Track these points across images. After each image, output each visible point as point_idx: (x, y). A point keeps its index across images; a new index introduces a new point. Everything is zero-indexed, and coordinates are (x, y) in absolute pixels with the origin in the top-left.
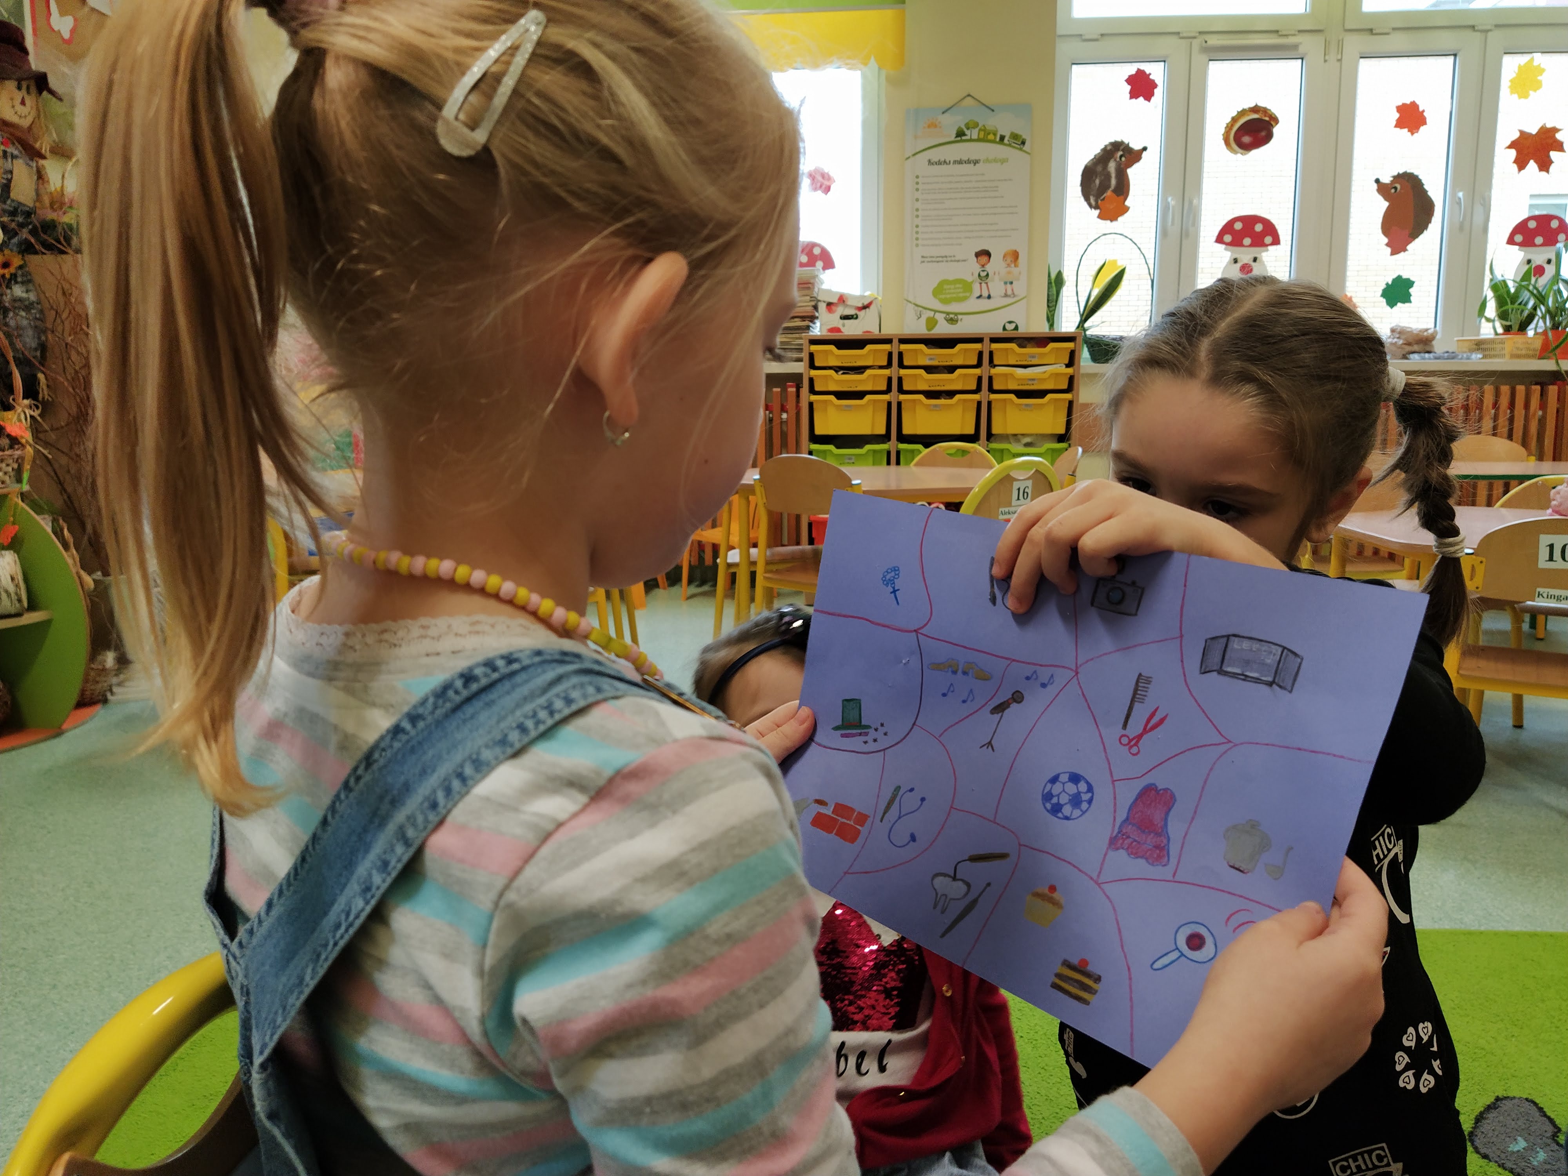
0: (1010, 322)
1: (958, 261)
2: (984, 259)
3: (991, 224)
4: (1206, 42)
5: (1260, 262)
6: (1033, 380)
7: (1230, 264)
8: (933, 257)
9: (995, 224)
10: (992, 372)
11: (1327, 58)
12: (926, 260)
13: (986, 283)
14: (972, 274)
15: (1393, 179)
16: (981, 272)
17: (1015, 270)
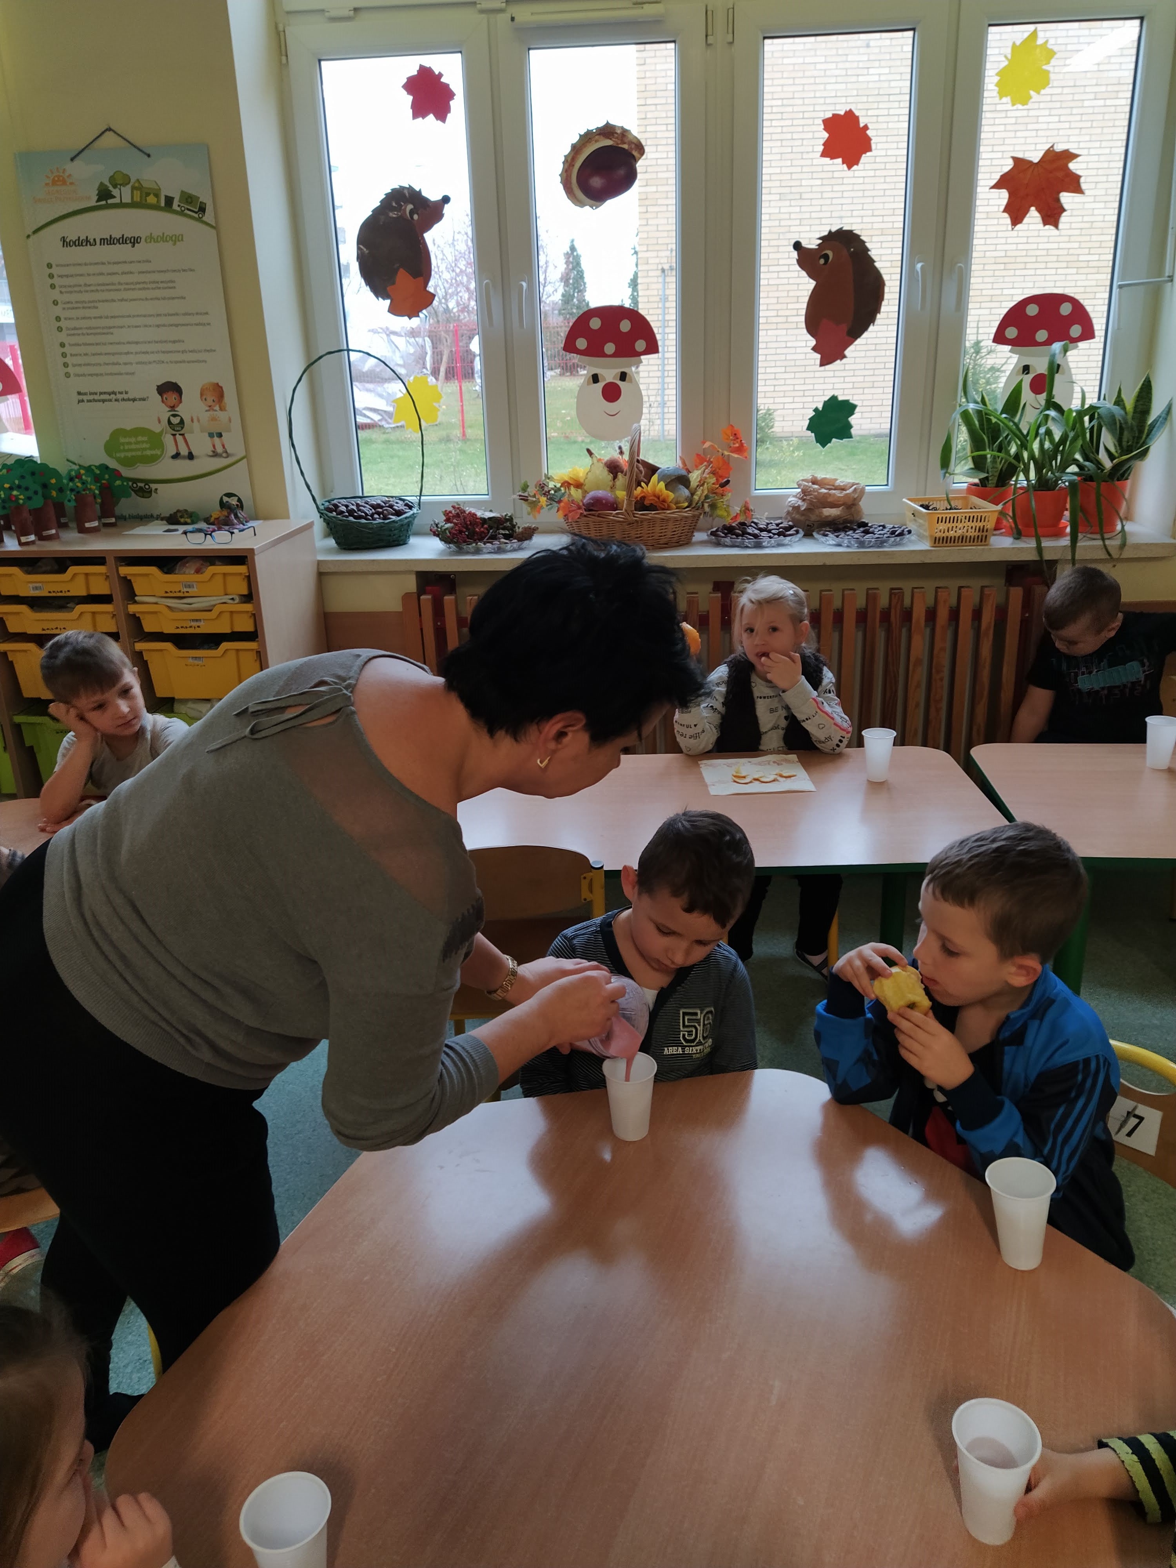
0: (229, 495)
2: (172, 397)
3: (174, 342)
4: (513, 19)
5: (631, 381)
6: (197, 620)
7: (588, 384)
8: (96, 394)
9: (179, 341)
10: (132, 608)
11: (711, 40)
12: (85, 398)
13: (183, 435)
14: (159, 422)
15: (820, 241)
16: (172, 418)
17: (222, 415)
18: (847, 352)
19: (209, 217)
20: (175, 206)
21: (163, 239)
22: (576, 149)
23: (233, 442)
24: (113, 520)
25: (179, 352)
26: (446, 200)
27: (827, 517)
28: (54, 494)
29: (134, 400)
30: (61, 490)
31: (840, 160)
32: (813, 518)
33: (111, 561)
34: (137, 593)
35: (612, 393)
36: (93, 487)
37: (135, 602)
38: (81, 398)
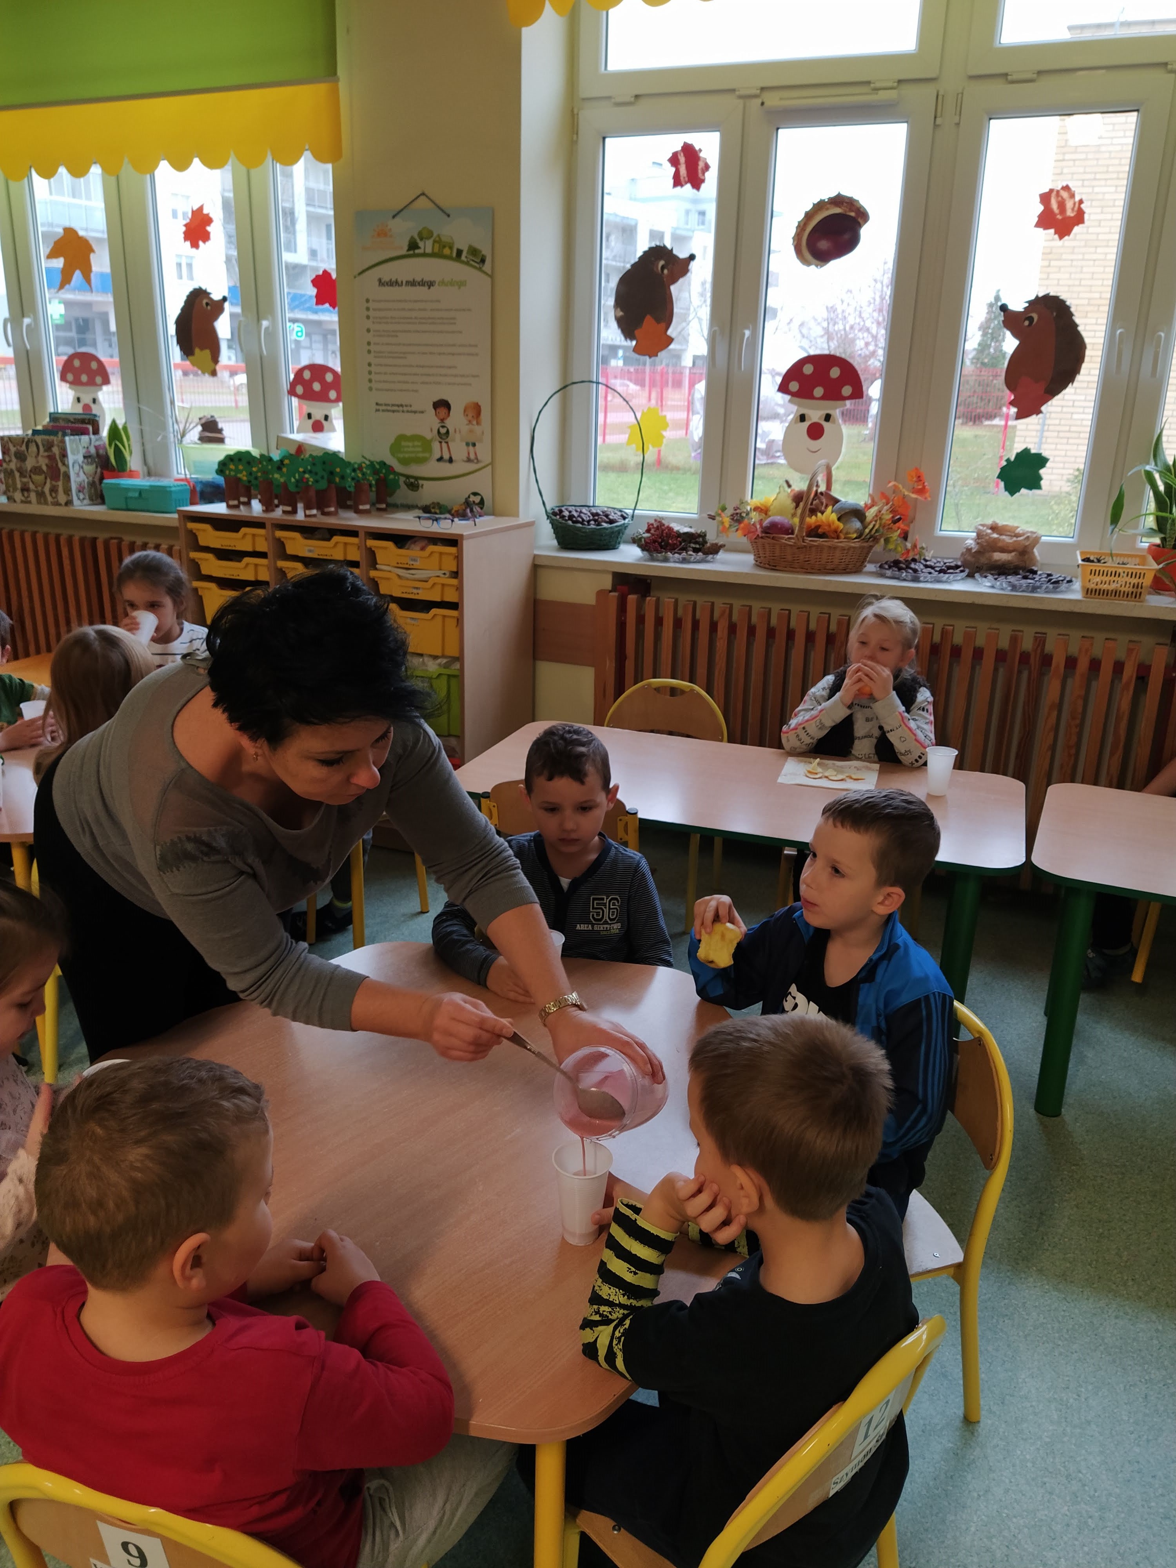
0: (475, 494)
2: (442, 411)
3: (450, 367)
4: (763, 104)
5: (834, 422)
6: (417, 588)
7: (796, 422)
8: (388, 405)
10: (373, 574)
11: (939, 121)
12: (381, 408)
13: (447, 443)
14: (431, 430)
15: (1027, 305)
16: (441, 428)
17: (477, 429)
18: (1043, 408)
19: (487, 267)
20: (463, 258)
21: (452, 283)
22: (809, 216)
23: (483, 451)
24: (384, 506)
25: (453, 376)
26: (692, 257)
27: (996, 561)
28: (337, 480)
29: (415, 412)
30: (343, 477)
31: (1052, 231)
32: (983, 560)
33: (362, 534)
34: (378, 562)
35: (815, 432)
36: (371, 478)
37: (376, 569)
38: (378, 407)
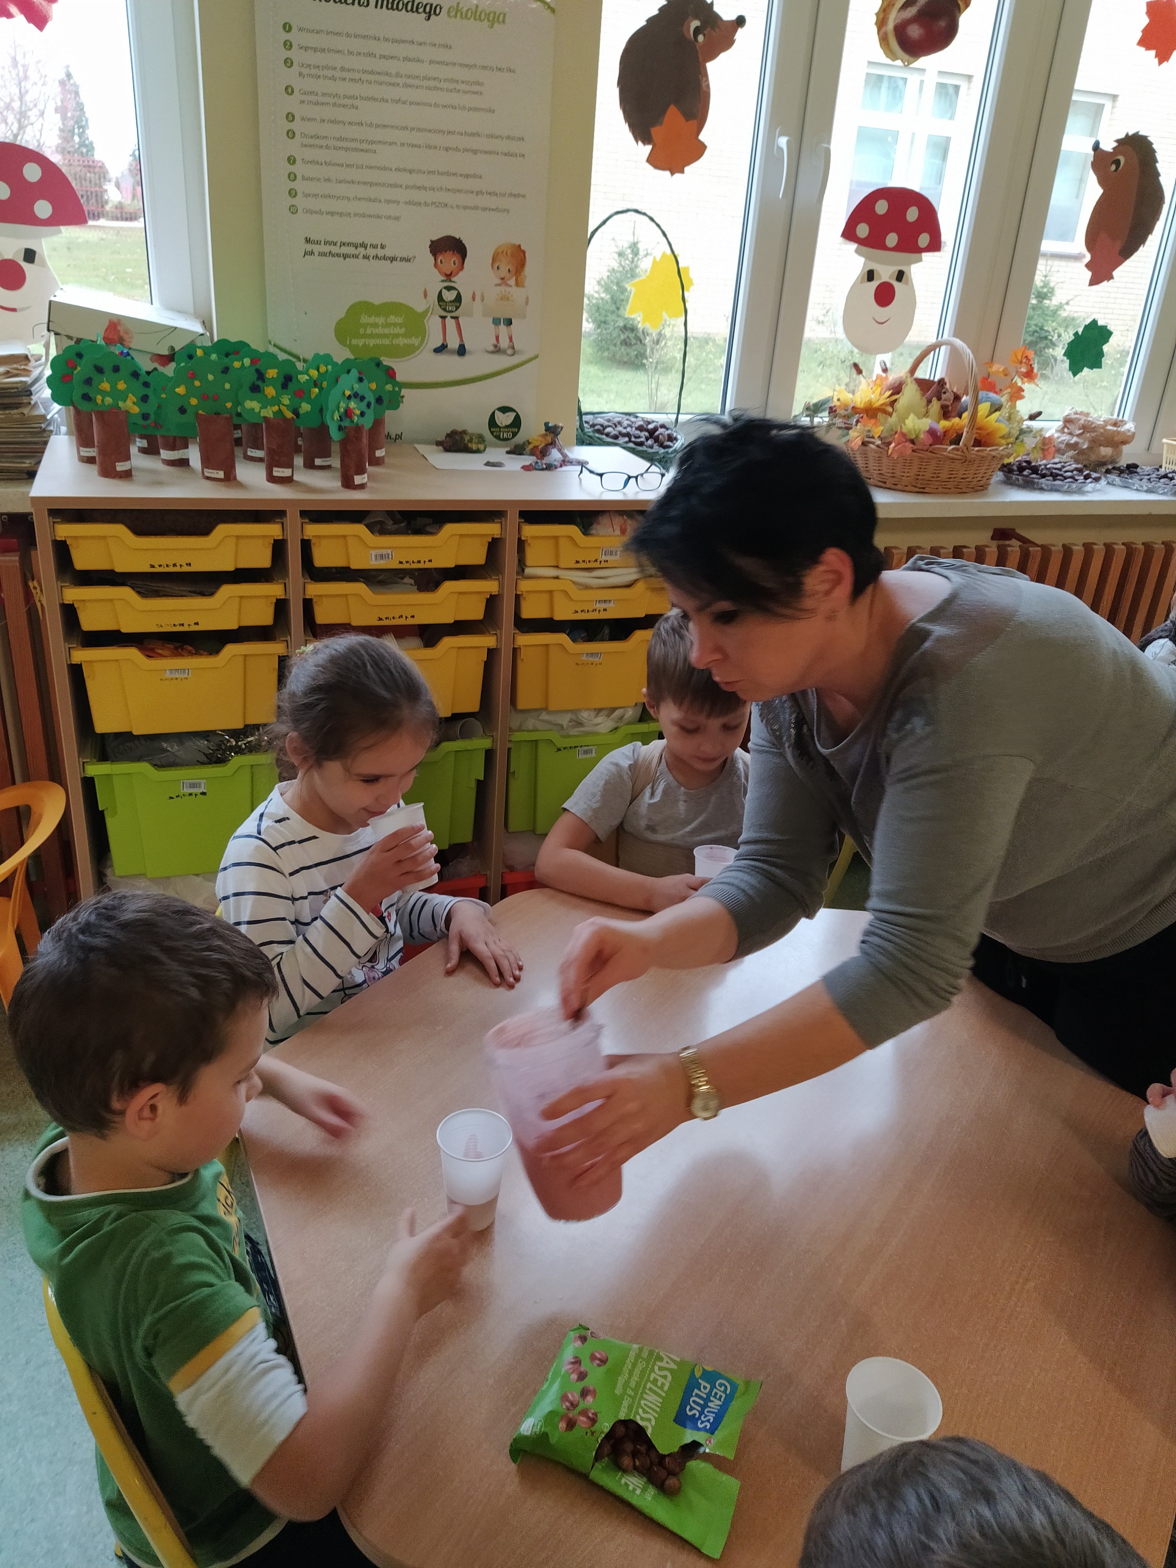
1: (393, 259)
2: (449, 260)
3: (467, 176)
5: (907, 283)
6: (605, 601)
7: (862, 282)
8: (333, 244)
9: (474, 176)
10: (520, 586)
12: (316, 248)
13: (456, 318)
14: (425, 295)
15: (1116, 144)
16: (444, 292)
17: (517, 293)
21: (476, 15)
23: (525, 333)
25: (472, 192)
26: (740, 21)
27: (1104, 457)
31: (1153, 53)
34: (527, 564)
35: (885, 295)
37: (530, 575)
38: (309, 247)
